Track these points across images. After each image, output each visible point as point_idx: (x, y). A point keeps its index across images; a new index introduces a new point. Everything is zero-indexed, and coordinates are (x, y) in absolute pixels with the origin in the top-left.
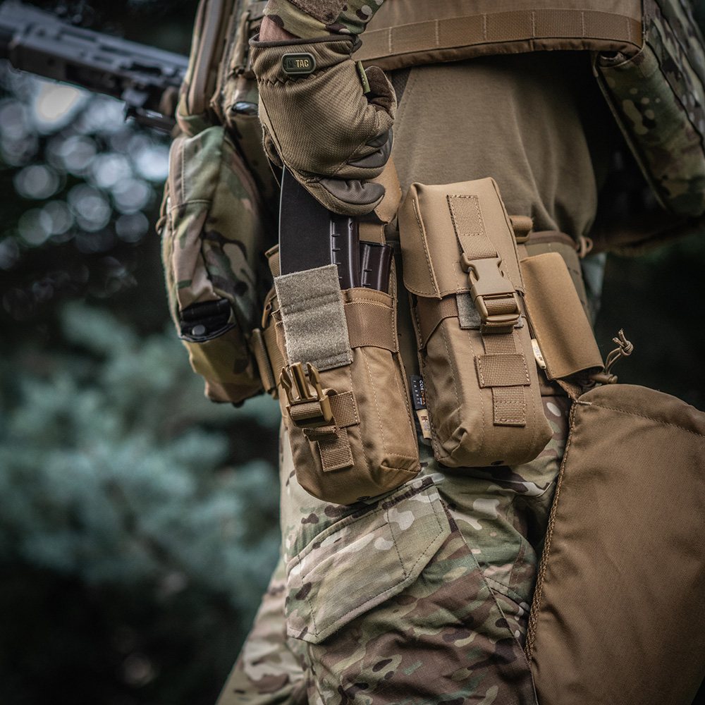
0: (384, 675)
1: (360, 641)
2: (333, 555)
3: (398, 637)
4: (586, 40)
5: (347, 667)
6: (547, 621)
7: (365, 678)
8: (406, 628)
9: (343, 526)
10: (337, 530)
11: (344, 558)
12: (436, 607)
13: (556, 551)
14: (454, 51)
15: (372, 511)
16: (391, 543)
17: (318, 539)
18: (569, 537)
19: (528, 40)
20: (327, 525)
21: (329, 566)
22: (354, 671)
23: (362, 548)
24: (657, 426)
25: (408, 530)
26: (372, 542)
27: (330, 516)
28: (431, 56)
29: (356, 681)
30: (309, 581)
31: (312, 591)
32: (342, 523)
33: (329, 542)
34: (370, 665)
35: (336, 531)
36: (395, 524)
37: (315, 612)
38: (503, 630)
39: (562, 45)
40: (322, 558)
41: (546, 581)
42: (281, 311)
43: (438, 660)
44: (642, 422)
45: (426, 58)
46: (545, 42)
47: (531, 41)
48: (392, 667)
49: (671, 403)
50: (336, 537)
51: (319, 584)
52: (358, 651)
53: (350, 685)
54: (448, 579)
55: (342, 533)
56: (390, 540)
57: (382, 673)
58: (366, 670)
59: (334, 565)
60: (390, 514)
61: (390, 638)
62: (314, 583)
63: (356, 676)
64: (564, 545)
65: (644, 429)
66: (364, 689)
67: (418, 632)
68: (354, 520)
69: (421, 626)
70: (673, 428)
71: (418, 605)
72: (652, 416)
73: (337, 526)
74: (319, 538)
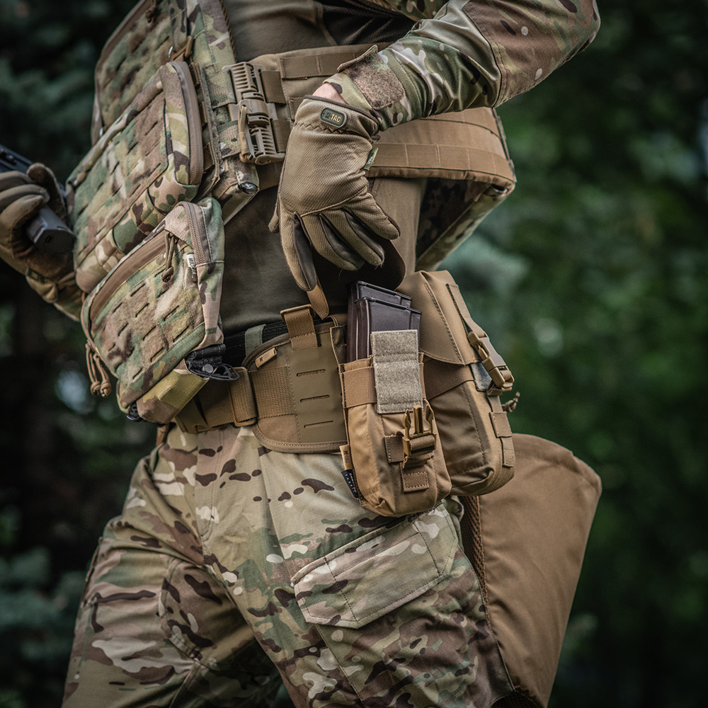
0: (419, 651)
1: (394, 625)
2: (371, 558)
3: (428, 621)
4: (497, 177)
5: (386, 646)
6: (496, 612)
7: (404, 654)
8: (435, 614)
9: (378, 534)
10: (373, 537)
11: (385, 560)
12: (451, 597)
13: (492, 559)
14: (417, 171)
15: (400, 524)
16: (425, 548)
17: (352, 545)
18: (499, 548)
19: (464, 171)
20: (362, 534)
21: (370, 566)
22: (394, 648)
23: (401, 552)
24: (551, 466)
25: (436, 538)
26: (410, 547)
27: (364, 526)
28: (401, 172)
29: (396, 657)
30: (346, 578)
31: (349, 587)
32: (377, 532)
33: (366, 547)
34: (407, 644)
35: (372, 539)
36: (426, 534)
37: (352, 603)
38: (482, 614)
39: (484, 177)
40: (359, 560)
41: (488, 582)
42: (374, 358)
43: (452, 638)
44: (540, 463)
45: (398, 173)
46: (476, 174)
47: (467, 172)
48: (423, 644)
49: (558, 450)
50: (372, 543)
51: (358, 581)
52: (393, 633)
53: (391, 660)
54: (455, 575)
55: (378, 541)
56: (424, 546)
57: (417, 650)
58: (405, 648)
59: (375, 565)
60: (417, 525)
61: (421, 622)
62: (351, 580)
63: (396, 653)
64: (496, 554)
65: (542, 468)
66: (401, 663)
67: (442, 617)
68: (387, 530)
69: (442, 612)
70: (562, 468)
71: (439, 597)
72: (547, 459)
73: (373, 534)
74: (355, 544)
